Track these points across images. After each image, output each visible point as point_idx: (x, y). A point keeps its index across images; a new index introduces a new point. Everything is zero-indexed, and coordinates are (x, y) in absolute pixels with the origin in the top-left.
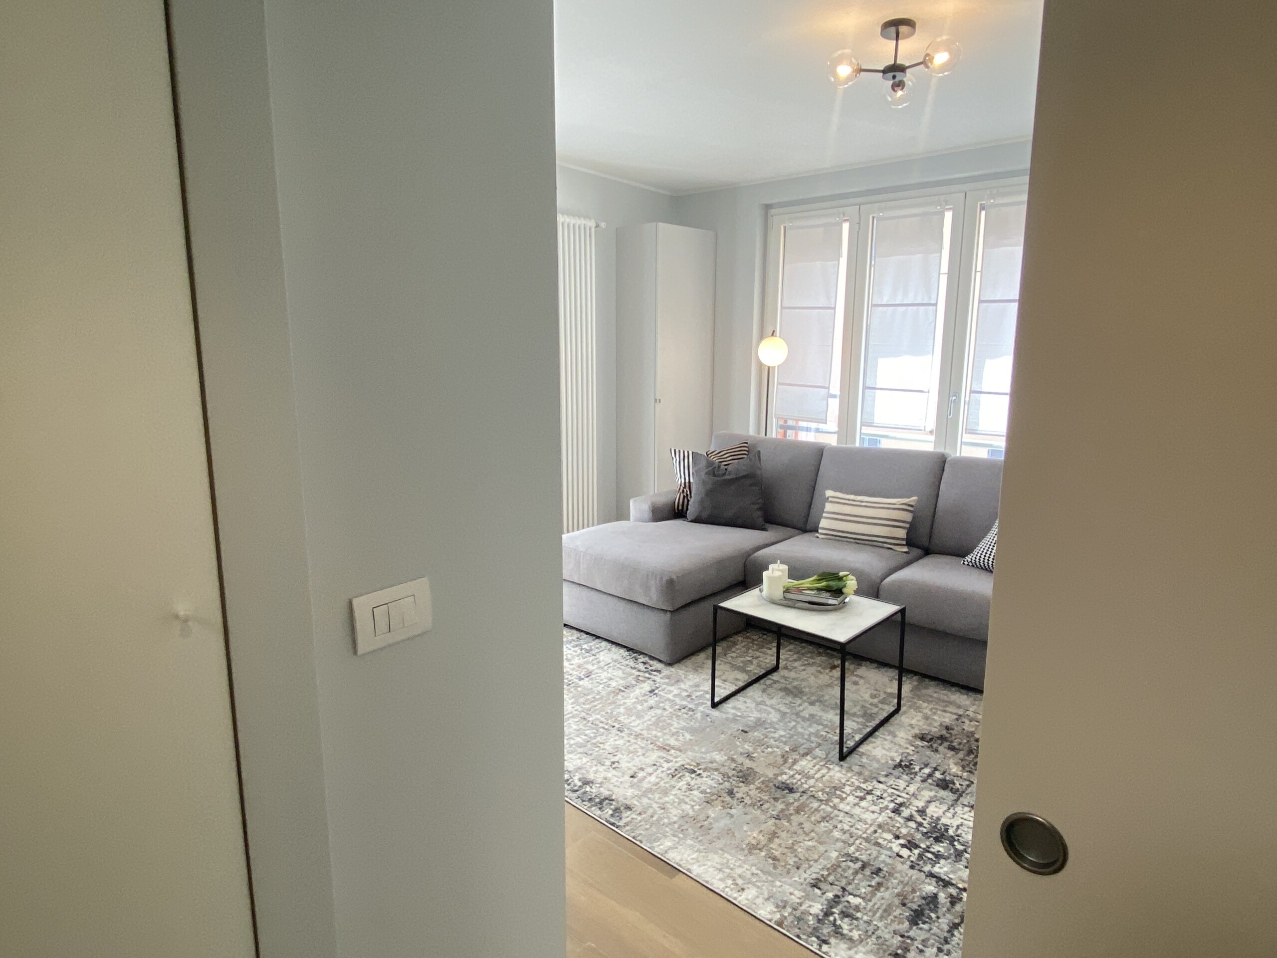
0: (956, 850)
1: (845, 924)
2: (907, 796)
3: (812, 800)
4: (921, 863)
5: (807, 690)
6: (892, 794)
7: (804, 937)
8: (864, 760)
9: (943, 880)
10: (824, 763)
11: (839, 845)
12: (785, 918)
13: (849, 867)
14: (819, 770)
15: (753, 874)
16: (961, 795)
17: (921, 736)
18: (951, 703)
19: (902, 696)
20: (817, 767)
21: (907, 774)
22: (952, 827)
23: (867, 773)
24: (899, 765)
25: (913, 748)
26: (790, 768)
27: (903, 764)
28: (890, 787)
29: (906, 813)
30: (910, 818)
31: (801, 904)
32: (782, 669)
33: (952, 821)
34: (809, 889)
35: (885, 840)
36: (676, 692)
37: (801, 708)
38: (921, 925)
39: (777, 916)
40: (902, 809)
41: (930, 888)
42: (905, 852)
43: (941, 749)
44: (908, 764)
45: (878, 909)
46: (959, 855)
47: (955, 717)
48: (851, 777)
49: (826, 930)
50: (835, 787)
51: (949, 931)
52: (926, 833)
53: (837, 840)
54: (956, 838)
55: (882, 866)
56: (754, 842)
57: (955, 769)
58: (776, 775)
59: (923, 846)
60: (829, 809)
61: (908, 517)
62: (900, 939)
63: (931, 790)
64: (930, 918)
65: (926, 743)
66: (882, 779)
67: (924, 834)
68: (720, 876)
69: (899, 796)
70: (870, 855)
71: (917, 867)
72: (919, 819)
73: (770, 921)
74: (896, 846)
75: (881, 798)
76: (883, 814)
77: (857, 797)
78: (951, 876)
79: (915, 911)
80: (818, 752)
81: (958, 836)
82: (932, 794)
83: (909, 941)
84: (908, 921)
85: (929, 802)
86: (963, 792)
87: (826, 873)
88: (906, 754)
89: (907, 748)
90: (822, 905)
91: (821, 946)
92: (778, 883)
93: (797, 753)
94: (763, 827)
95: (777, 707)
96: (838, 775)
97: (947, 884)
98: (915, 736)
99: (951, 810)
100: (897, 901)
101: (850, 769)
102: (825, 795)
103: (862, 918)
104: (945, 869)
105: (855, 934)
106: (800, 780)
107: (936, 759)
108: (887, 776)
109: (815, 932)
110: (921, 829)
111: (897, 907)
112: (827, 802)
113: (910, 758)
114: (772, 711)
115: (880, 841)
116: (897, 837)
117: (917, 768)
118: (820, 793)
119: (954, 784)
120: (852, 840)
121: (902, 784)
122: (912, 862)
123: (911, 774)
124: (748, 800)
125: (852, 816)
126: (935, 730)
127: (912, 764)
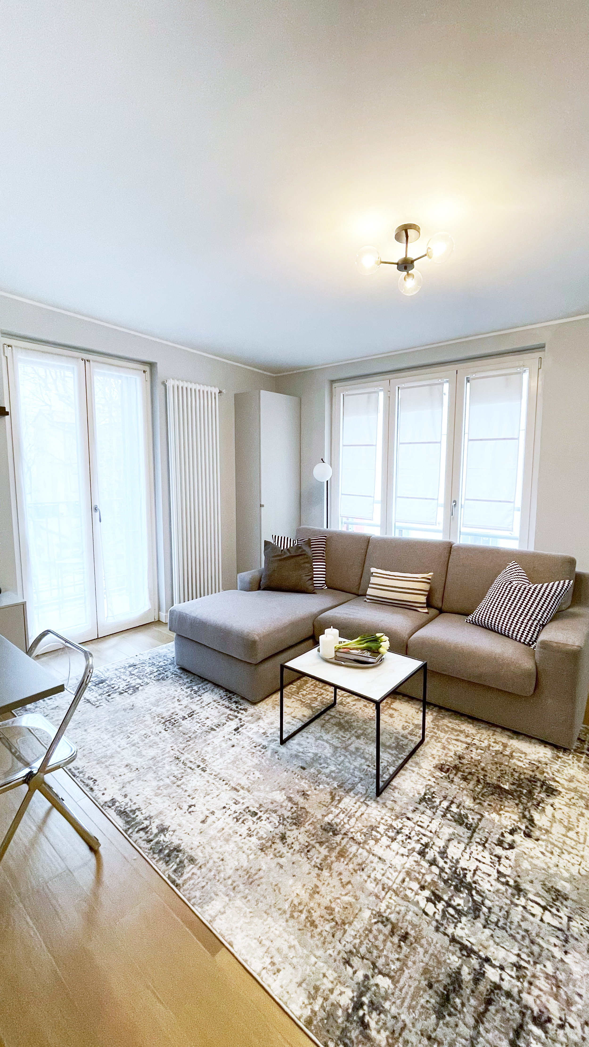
0: (474, 901)
1: (373, 1021)
2: (431, 835)
3: (351, 843)
4: (445, 922)
5: (355, 724)
6: (418, 833)
9: (466, 948)
10: (364, 799)
11: (372, 900)
12: (315, 1013)
13: (380, 932)
14: (359, 807)
15: (290, 947)
16: (474, 831)
17: (440, 767)
19: (426, 727)
20: (358, 804)
21: (430, 809)
22: (470, 871)
23: (398, 809)
24: (423, 800)
25: (435, 780)
26: (336, 807)
27: (426, 797)
28: (417, 824)
29: (429, 856)
30: (434, 862)
31: (332, 991)
32: (339, 704)
33: (469, 864)
34: (342, 967)
35: (412, 891)
36: (256, 729)
37: (350, 742)
38: (447, 1019)
39: (308, 1012)
40: (427, 850)
41: (454, 960)
42: (430, 908)
43: (456, 780)
44: (430, 796)
45: (406, 994)
46: (477, 909)
47: (465, 745)
48: (385, 815)
49: (354, 1033)
50: (371, 826)
51: (474, 1028)
52: (448, 881)
53: (370, 894)
54: (474, 885)
55: (409, 928)
56: (296, 901)
57: (467, 802)
58: (324, 815)
59: (445, 898)
60: (365, 854)
61: (426, 587)
63: (450, 827)
64: (455, 1006)
65: (444, 774)
66: (410, 815)
67: (445, 882)
68: (261, 951)
69: (424, 835)
70: (399, 914)
71: (442, 929)
72: (441, 863)
74: (422, 900)
75: (409, 838)
76: (411, 858)
77: (389, 837)
78: (472, 940)
79: (441, 996)
80: (360, 788)
81: (475, 883)
82: (451, 830)
84: (435, 1013)
85: (449, 840)
86: (476, 827)
87: (358, 942)
88: (429, 787)
89: (429, 780)
90: (353, 991)
92: (311, 960)
93: (342, 789)
94: (307, 880)
95: (331, 742)
96: (375, 812)
97: (469, 952)
98: (436, 767)
99: (468, 851)
100: (423, 982)
101: (384, 805)
102: (363, 836)
103: (389, 1011)
104: (466, 930)
106: (343, 820)
107: (452, 790)
108: (414, 811)
110: (443, 875)
111: (424, 990)
112: (364, 845)
113: (432, 791)
114: (327, 745)
115: (408, 893)
116: (423, 888)
117: (438, 802)
118: (359, 834)
119: (467, 818)
120: (383, 894)
121: (425, 819)
122: (437, 921)
123: (433, 807)
124: (296, 846)
125: (384, 862)
126: (450, 759)
127: (433, 797)
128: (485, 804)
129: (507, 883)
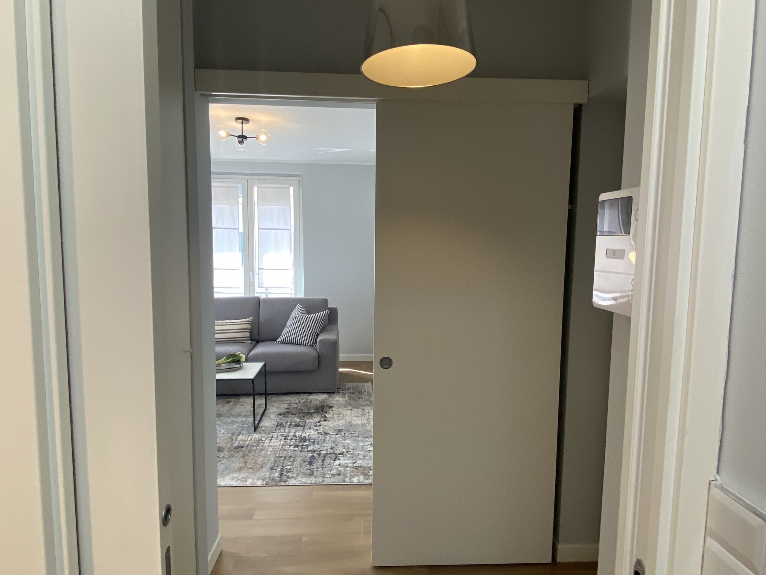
0: (312, 442)
1: (290, 475)
2: (286, 433)
3: (252, 447)
4: (303, 449)
6: (281, 435)
7: (278, 483)
8: (264, 428)
9: (313, 451)
10: (249, 434)
11: (272, 455)
12: (268, 481)
13: (280, 460)
14: (248, 437)
15: (246, 476)
16: (304, 427)
17: (280, 414)
18: (285, 400)
19: (267, 402)
20: (247, 437)
21: (282, 427)
22: (307, 436)
23: (267, 432)
24: (277, 426)
25: (279, 419)
26: (236, 441)
27: (279, 424)
28: (278, 433)
29: (289, 438)
30: (292, 439)
31: (271, 476)
33: (306, 435)
34: (270, 471)
35: (287, 448)
38: (314, 464)
39: (265, 482)
40: (287, 437)
41: (310, 454)
42: (296, 449)
43: (289, 416)
44: (280, 424)
45: (297, 466)
46: (314, 443)
47: (288, 404)
48: (262, 435)
49: (284, 478)
50: (258, 440)
51: (322, 462)
52: (300, 441)
53: (270, 454)
54: (310, 439)
55: (291, 455)
56: (240, 467)
57: (298, 420)
58: (232, 445)
59: (301, 445)
60: (261, 447)
61: (249, 327)
62: (309, 470)
63: (294, 429)
64: (314, 461)
65: (283, 416)
66: (274, 432)
67: (299, 442)
68: (234, 481)
69: (283, 434)
70: (285, 453)
71: (302, 451)
72: (295, 438)
73: (263, 484)
74: (292, 448)
75: (278, 437)
76: (282, 441)
77: (269, 440)
78: (314, 449)
79: (309, 462)
80: (244, 432)
81: (310, 438)
82: (294, 430)
83: (312, 470)
84: (309, 465)
85: (295, 432)
86: (304, 426)
87: (273, 464)
88: (278, 421)
89: (277, 419)
90: (278, 473)
91: (286, 483)
92: (258, 474)
93: (235, 435)
94: (240, 461)
96: (257, 436)
97: (314, 451)
98: (278, 415)
99: (304, 432)
100: (302, 462)
101: (260, 433)
102: (256, 444)
103: (294, 471)
104: (312, 448)
105: (294, 475)
106: (243, 443)
107: (289, 419)
108: (275, 430)
109: (280, 481)
110: (297, 440)
111: (303, 463)
112: (259, 445)
113: (280, 422)
115: (286, 449)
116: (291, 446)
117: (285, 424)
118: (254, 444)
119: (300, 424)
120: (276, 453)
121: (282, 430)
122: (300, 450)
123: (284, 426)
124: (226, 456)
125: (271, 446)
126: (283, 411)
127: (282, 424)
128: (306, 418)
129: (322, 434)
